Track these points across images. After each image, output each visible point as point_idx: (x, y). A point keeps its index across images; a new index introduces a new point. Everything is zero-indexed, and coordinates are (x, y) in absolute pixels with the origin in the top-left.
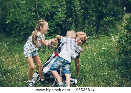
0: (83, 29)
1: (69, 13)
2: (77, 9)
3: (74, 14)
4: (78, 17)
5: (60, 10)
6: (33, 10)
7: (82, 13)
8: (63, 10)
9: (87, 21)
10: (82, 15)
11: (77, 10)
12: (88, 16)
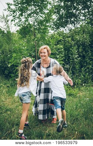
0: (79, 76)
1: (67, 60)
2: (75, 57)
4: (75, 64)
5: (58, 57)
6: (33, 55)
8: (61, 57)
9: (84, 69)
10: (79, 63)
11: (74, 58)
12: (85, 64)
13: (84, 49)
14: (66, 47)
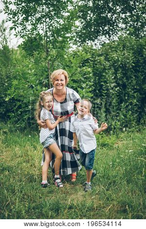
0: (117, 116)
1: (97, 91)
2: (111, 86)
3: (105, 93)
4: (111, 97)
5: (84, 86)
6: (44, 83)
7: (116, 91)
8: (88, 87)
9: (124, 105)
10: (117, 96)
11: (109, 88)
12: (127, 98)
13: (125, 74)
14: (97, 70)
